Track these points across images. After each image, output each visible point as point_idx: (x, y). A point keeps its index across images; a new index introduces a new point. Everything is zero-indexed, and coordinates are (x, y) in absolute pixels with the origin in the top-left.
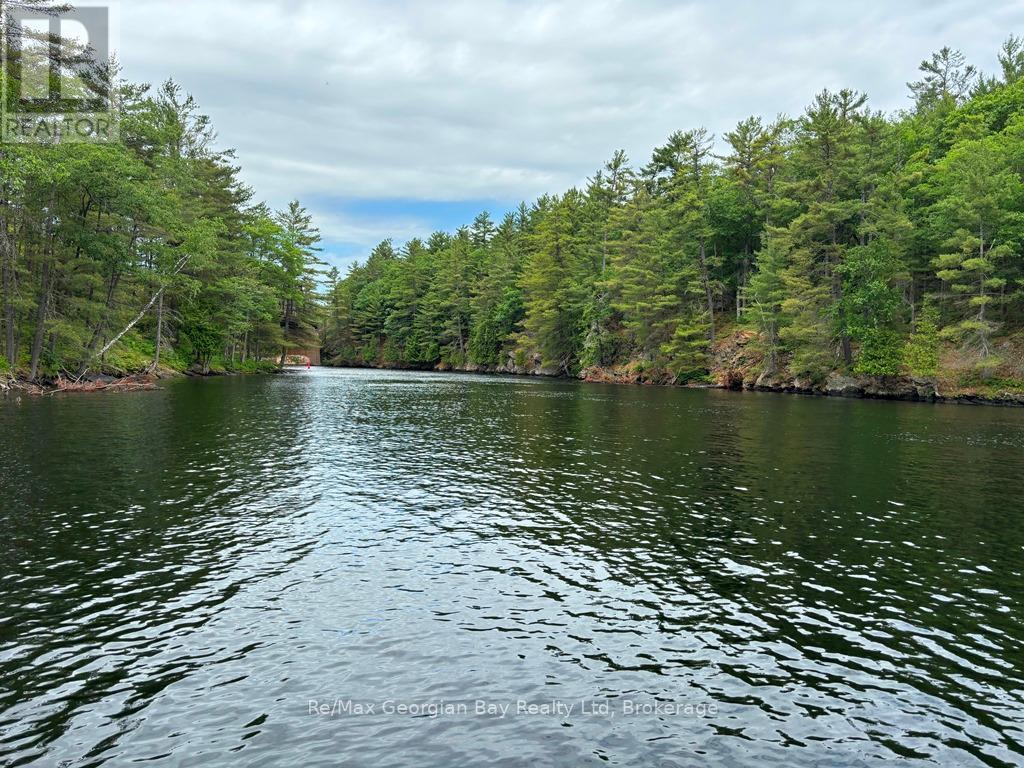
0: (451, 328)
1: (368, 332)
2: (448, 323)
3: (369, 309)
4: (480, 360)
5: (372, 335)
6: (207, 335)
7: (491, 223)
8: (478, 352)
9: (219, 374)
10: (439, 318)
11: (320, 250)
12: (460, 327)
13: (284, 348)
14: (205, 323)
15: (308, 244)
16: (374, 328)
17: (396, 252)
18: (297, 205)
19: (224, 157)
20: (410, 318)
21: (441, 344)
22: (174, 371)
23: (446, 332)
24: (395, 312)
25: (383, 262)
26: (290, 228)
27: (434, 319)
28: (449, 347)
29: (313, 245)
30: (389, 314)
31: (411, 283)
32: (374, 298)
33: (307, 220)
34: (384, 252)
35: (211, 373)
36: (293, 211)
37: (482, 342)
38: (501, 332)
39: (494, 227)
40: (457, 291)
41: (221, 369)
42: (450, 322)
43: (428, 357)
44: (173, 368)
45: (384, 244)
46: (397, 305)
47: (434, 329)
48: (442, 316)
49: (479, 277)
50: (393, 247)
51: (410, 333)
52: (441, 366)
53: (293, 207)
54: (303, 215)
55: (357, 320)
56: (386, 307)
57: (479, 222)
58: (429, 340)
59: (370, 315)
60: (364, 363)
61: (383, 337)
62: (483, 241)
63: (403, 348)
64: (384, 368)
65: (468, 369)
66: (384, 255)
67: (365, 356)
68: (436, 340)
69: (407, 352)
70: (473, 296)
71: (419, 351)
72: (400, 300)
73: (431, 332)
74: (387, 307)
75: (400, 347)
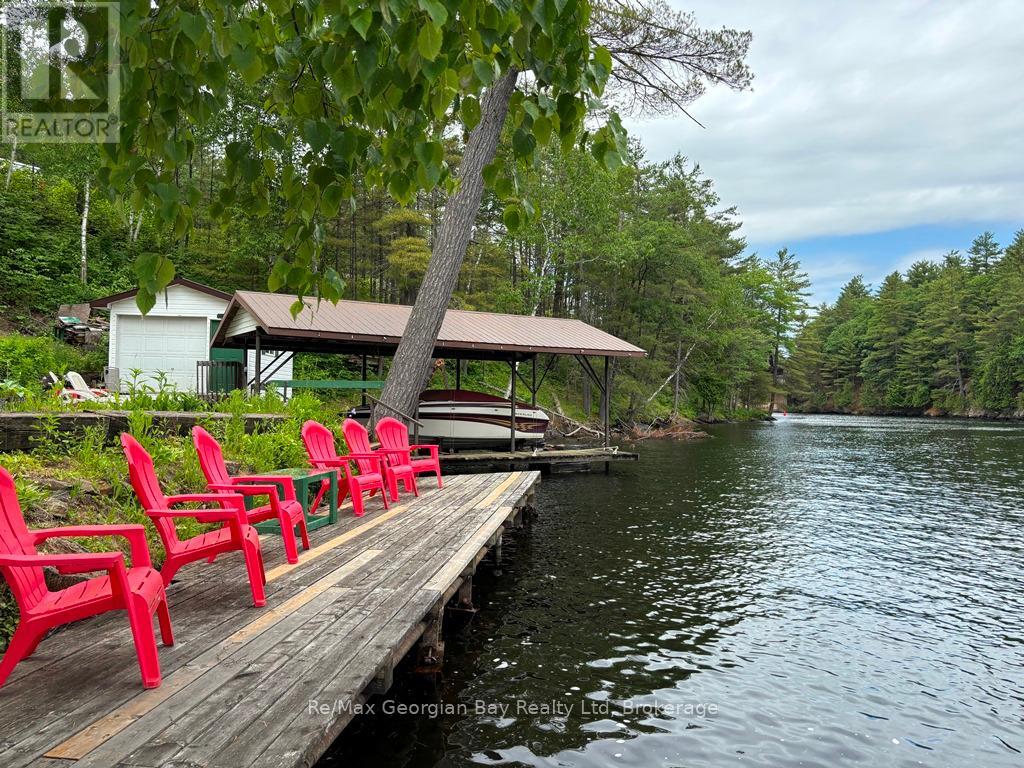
0: (945, 368)
1: (841, 376)
2: (941, 362)
3: (842, 352)
4: (989, 404)
5: (846, 378)
6: (713, 385)
7: (995, 245)
8: (987, 395)
9: (722, 422)
10: (929, 357)
11: (809, 295)
12: (958, 366)
13: (773, 395)
14: (712, 374)
15: (796, 290)
16: (848, 372)
17: (867, 289)
18: (785, 251)
19: (725, 215)
20: (890, 360)
21: (933, 387)
22: (687, 420)
23: (940, 373)
24: (873, 353)
25: (854, 301)
26: (780, 277)
27: (923, 359)
28: (943, 390)
29: (801, 290)
30: (866, 356)
31: (892, 320)
32: (848, 340)
33: (795, 266)
34: (855, 290)
35: (716, 421)
36: (781, 260)
37: (992, 382)
38: (1019, 371)
39: (999, 248)
40: (954, 325)
41: (722, 417)
42: (945, 361)
43: (916, 401)
44: (686, 416)
45: (855, 281)
46: (876, 345)
47: (923, 369)
48: (933, 355)
49: (986, 307)
50: (864, 283)
51: (891, 376)
52: (932, 412)
53: (781, 255)
54: (792, 261)
55: (828, 364)
56: (860, 349)
57: (978, 244)
58: (917, 382)
59: (843, 358)
60: (836, 409)
61: (859, 382)
62: (986, 265)
63: (884, 392)
64: (861, 414)
65: (971, 414)
66: (855, 293)
67: (839, 400)
68: (926, 383)
69: (889, 396)
70: (979, 329)
71: (904, 395)
72: (879, 339)
73: (919, 373)
74: (863, 348)
75: (879, 391)
